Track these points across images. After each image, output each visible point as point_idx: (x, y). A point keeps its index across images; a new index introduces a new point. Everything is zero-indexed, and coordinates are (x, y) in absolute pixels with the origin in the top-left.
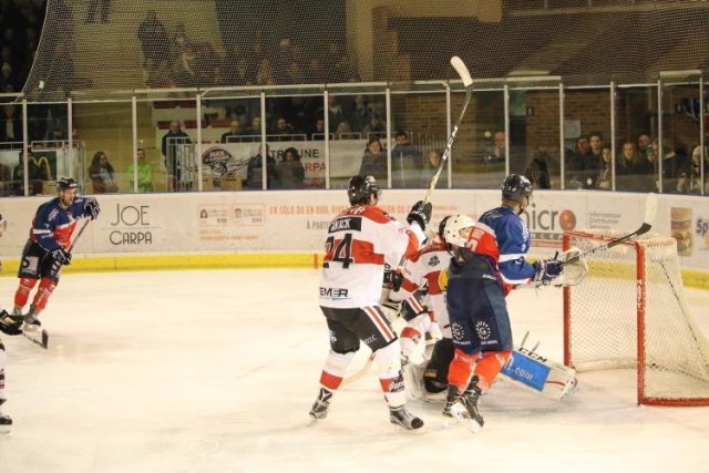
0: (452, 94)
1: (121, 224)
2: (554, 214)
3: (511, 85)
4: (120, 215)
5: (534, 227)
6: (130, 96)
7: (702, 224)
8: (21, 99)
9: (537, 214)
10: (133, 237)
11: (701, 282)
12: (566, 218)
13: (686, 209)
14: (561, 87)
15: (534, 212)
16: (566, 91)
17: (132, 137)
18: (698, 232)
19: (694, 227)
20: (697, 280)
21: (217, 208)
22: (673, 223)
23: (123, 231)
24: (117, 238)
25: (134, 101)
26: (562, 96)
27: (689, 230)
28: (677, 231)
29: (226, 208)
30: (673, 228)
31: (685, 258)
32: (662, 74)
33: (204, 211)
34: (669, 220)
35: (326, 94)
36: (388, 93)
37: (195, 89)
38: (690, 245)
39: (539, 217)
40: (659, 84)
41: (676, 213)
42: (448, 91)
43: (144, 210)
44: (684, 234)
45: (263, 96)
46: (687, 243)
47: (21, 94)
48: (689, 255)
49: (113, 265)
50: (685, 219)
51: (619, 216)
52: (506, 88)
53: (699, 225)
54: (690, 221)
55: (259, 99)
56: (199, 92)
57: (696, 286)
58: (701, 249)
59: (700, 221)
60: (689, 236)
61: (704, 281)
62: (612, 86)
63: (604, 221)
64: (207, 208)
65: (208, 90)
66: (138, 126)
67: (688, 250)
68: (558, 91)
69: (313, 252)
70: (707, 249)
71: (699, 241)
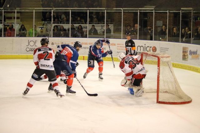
0: (123, 12)
1: (29, 46)
2: (151, 47)
3: (140, 10)
4: (29, 43)
5: (145, 51)
6: (33, 10)
8: (2, 10)
9: (146, 47)
10: (33, 49)
11: (190, 69)
12: (154, 48)
13: (186, 48)
14: (154, 11)
15: (145, 47)
16: (155, 12)
17: (33, 21)
18: (190, 54)
19: (189, 53)
20: (189, 68)
21: (56, 42)
22: (183, 51)
23: (30, 48)
24: (28, 49)
25: (34, 11)
26: (154, 14)
28: (184, 53)
29: (59, 42)
30: (183, 53)
31: (186, 61)
32: (182, 8)
33: (53, 43)
34: (182, 50)
35: (88, 11)
36: (105, 11)
37: (51, 8)
38: (188, 58)
39: (146, 48)
40: (181, 12)
41: (184, 48)
42: (122, 11)
43: (36, 42)
44: (186, 54)
45: (70, 11)
46: (187, 57)
47: (2, 8)
48: (187, 61)
49: (26, 57)
50: (186, 50)
51: (168, 49)
52: (138, 11)
53: (190, 52)
54: (188, 51)
55: (69, 12)
56: (53, 9)
58: (190, 59)
59: (190, 51)
60: (187, 55)
61: (191, 68)
62: (168, 11)
63: (164, 50)
64: (54, 42)
65: (55, 9)
66: (35, 18)
68: (153, 12)
69: (83, 55)
70: (192, 59)
71: (190, 57)
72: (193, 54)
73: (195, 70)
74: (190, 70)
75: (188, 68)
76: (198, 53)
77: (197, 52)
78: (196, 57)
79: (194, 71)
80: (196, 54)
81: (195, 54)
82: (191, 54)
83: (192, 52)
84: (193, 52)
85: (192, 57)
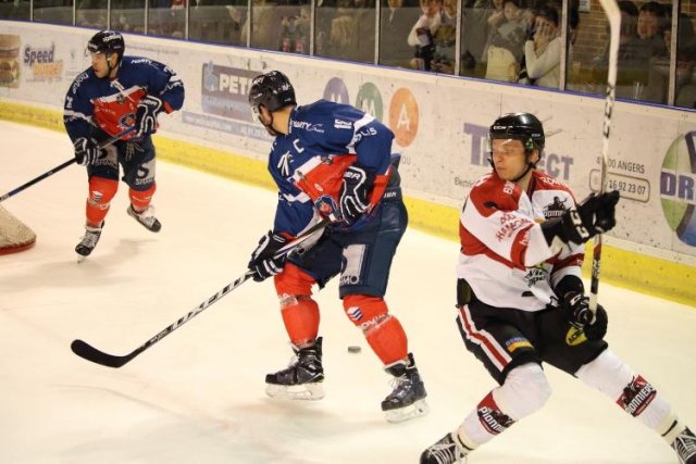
7: (30, 53)
11: (27, 117)
13: (10, 36)
18: (26, 61)
19: (21, 56)
20: (23, 113)
27: (17, 59)
28: (5, 60)
31: (12, 90)
38: (18, 75)
41: (3, 41)
44: (12, 63)
46: (14, 74)
48: (16, 86)
50: (12, 48)
53: (27, 55)
54: (17, 50)
57: (22, 121)
58: (27, 81)
59: (28, 49)
60: (16, 66)
61: (32, 115)
67: (15, 81)
70: (35, 80)
71: (26, 71)
72: (39, 61)
73: (48, 123)
74: (29, 122)
75: (20, 116)
76: (57, 57)
77: (52, 52)
78: (51, 73)
79: (45, 125)
80: (51, 60)
81: (45, 61)
82: (32, 61)
83: (33, 53)
84: (40, 52)
85: (35, 74)
